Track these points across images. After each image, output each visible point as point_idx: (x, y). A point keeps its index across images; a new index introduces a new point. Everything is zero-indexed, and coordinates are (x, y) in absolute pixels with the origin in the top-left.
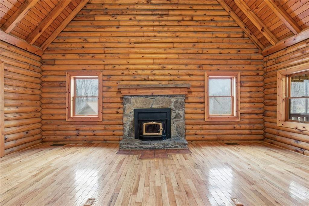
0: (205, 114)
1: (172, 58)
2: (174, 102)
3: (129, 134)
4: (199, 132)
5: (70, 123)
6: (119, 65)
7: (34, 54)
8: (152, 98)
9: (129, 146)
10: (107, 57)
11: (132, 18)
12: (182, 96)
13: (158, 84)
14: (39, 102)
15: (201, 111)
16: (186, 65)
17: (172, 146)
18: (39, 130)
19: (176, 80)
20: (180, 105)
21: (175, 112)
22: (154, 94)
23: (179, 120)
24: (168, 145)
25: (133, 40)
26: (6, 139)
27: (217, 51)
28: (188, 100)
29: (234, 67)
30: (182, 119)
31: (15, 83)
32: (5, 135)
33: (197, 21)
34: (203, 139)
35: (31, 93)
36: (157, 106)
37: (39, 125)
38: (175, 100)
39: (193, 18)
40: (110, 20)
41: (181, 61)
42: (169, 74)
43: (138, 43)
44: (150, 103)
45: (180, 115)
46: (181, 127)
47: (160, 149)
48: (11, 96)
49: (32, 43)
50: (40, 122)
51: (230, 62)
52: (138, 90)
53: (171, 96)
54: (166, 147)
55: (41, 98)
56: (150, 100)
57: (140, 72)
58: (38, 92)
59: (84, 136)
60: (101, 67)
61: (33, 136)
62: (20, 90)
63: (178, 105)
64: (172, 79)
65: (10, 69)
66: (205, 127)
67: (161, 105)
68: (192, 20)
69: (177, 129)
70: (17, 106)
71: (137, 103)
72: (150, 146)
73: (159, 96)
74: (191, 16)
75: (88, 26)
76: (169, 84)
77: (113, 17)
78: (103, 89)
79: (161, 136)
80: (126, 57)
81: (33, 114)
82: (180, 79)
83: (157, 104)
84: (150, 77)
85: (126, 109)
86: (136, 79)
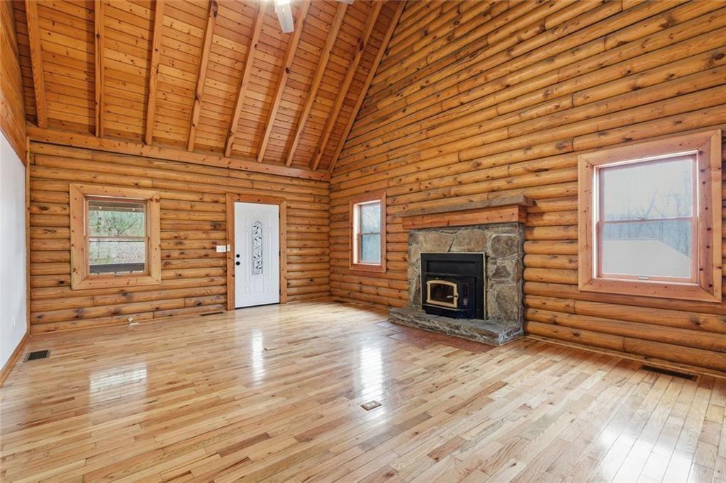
0: (580, 270)
1: (495, 139)
2: (493, 240)
3: (415, 298)
4: (563, 318)
5: (353, 273)
6: (407, 175)
7: (320, 181)
8: (451, 231)
9: (400, 317)
10: (392, 166)
11: (425, 84)
12: (508, 227)
13: (467, 201)
14: (327, 242)
15: (567, 261)
16: (529, 148)
17: (464, 333)
18: (327, 279)
19: (504, 187)
20: (506, 247)
21: (495, 263)
22: (451, 225)
23: (503, 282)
24: (457, 328)
25: (426, 124)
26: (288, 284)
27: (622, 86)
28: (532, 233)
29: (692, 119)
30: (510, 279)
31: (299, 221)
32: (288, 280)
33: (556, 28)
34: (576, 338)
35: (317, 231)
36: (460, 248)
37: (327, 273)
38: (494, 236)
39: (544, 27)
40: (395, 102)
41: (515, 143)
42: (488, 177)
43: (433, 128)
44: (446, 242)
45: (506, 269)
46: (507, 299)
47: (443, 333)
48: (294, 236)
49: (315, 169)
50: (329, 269)
51: (671, 107)
52: (425, 218)
53: (486, 226)
54: (455, 333)
55: (330, 237)
56: (446, 236)
57: (436, 183)
58: (325, 229)
59: (368, 293)
60: (384, 185)
61: (319, 285)
62: (303, 229)
63: (501, 247)
64: (495, 188)
65: (293, 205)
66: (580, 306)
67: (466, 247)
68: (545, 31)
69: (498, 300)
70: (300, 248)
71: (428, 243)
72: (427, 324)
73: (463, 228)
74: (539, 23)
75: (371, 123)
76: (488, 198)
77: (398, 95)
78: (388, 219)
79: (456, 310)
80: (416, 160)
81: (319, 258)
82: (513, 186)
83: (461, 245)
84: (454, 190)
85: (412, 253)
86: (430, 197)
